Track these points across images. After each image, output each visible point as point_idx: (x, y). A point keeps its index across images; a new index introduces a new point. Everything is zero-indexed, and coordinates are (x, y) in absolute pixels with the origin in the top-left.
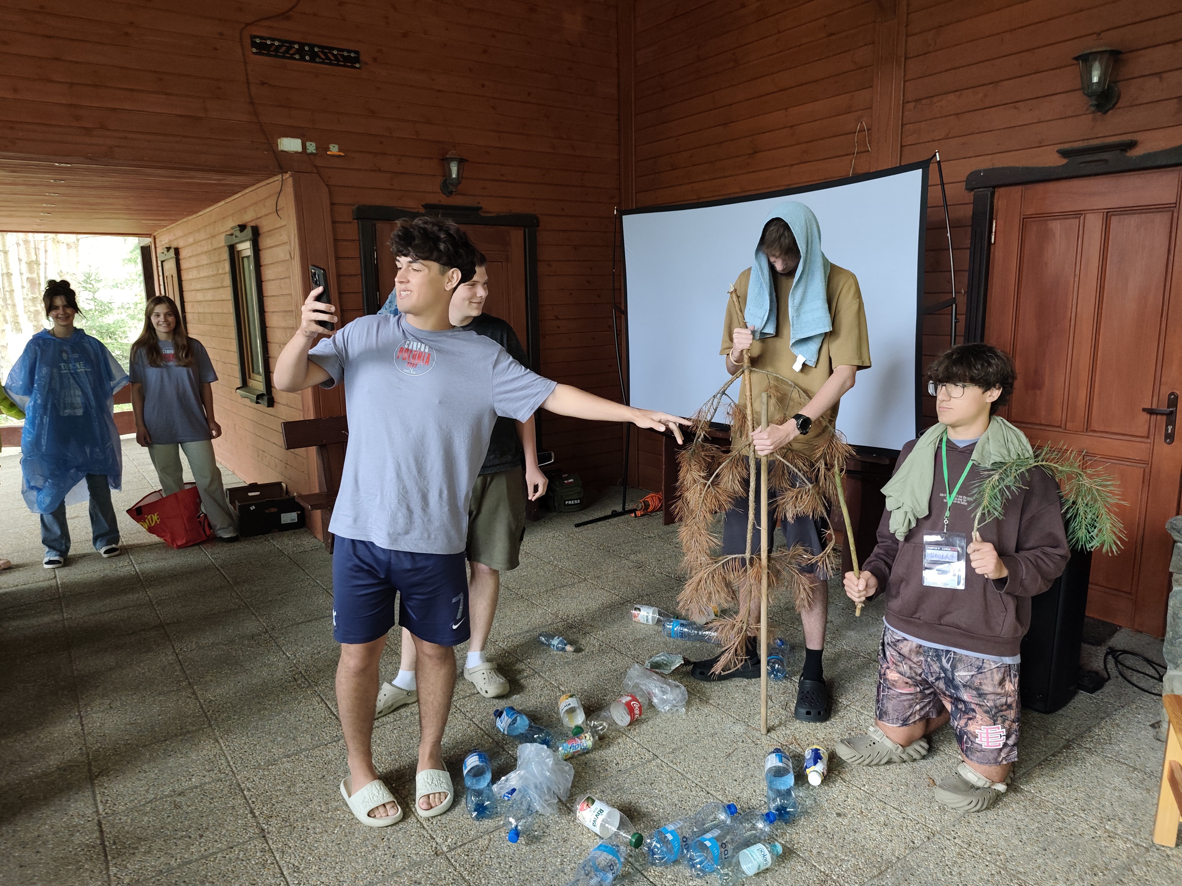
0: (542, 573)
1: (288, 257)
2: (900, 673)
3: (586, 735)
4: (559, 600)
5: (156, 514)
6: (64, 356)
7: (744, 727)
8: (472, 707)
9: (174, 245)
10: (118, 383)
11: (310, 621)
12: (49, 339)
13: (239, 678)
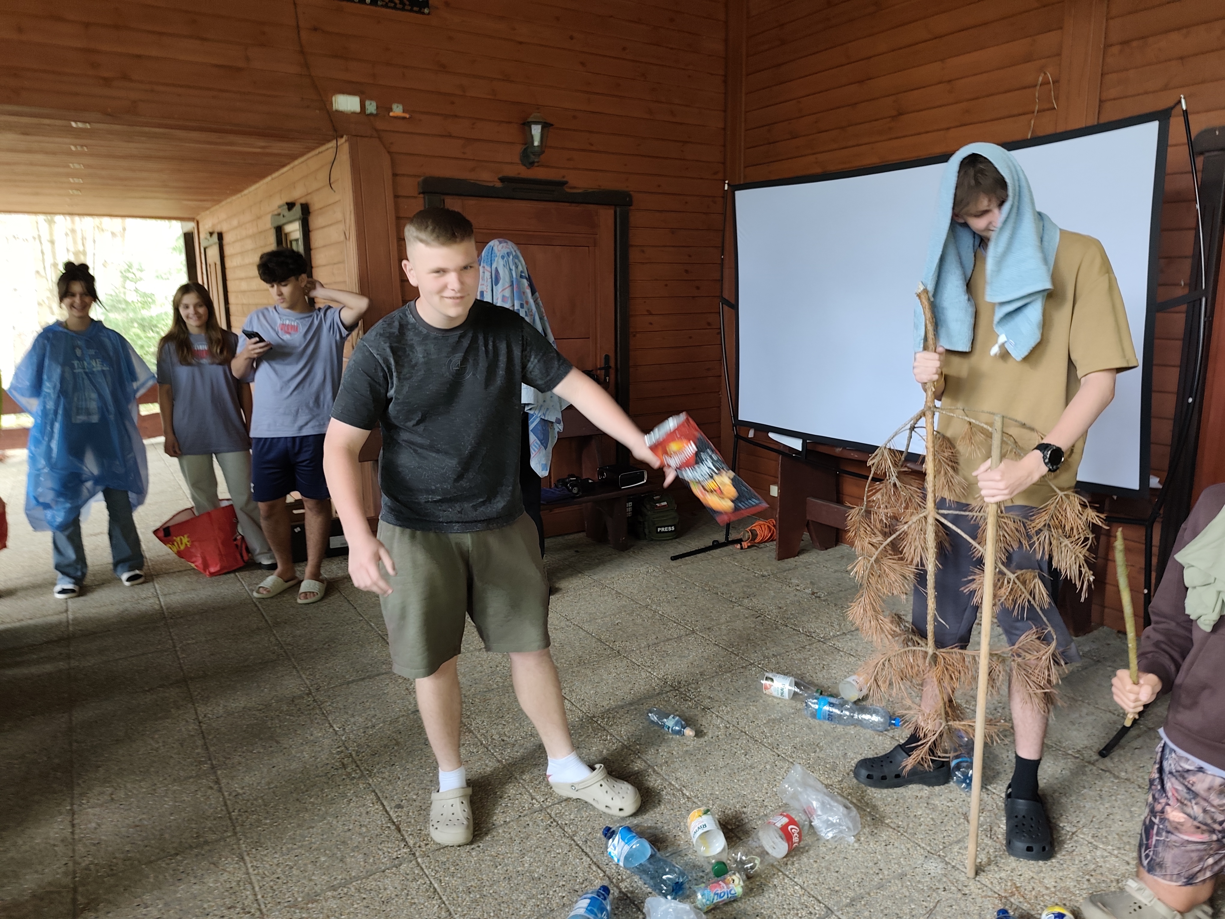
0: (639, 621)
1: (342, 238)
2: (1189, 815)
3: (734, 877)
4: (665, 659)
5: (186, 536)
6: (78, 352)
7: (942, 865)
8: (572, 817)
9: (218, 229)
10: (143, 385)
11: (363, 679)
12: (61, 332)
13: (274, 760)
